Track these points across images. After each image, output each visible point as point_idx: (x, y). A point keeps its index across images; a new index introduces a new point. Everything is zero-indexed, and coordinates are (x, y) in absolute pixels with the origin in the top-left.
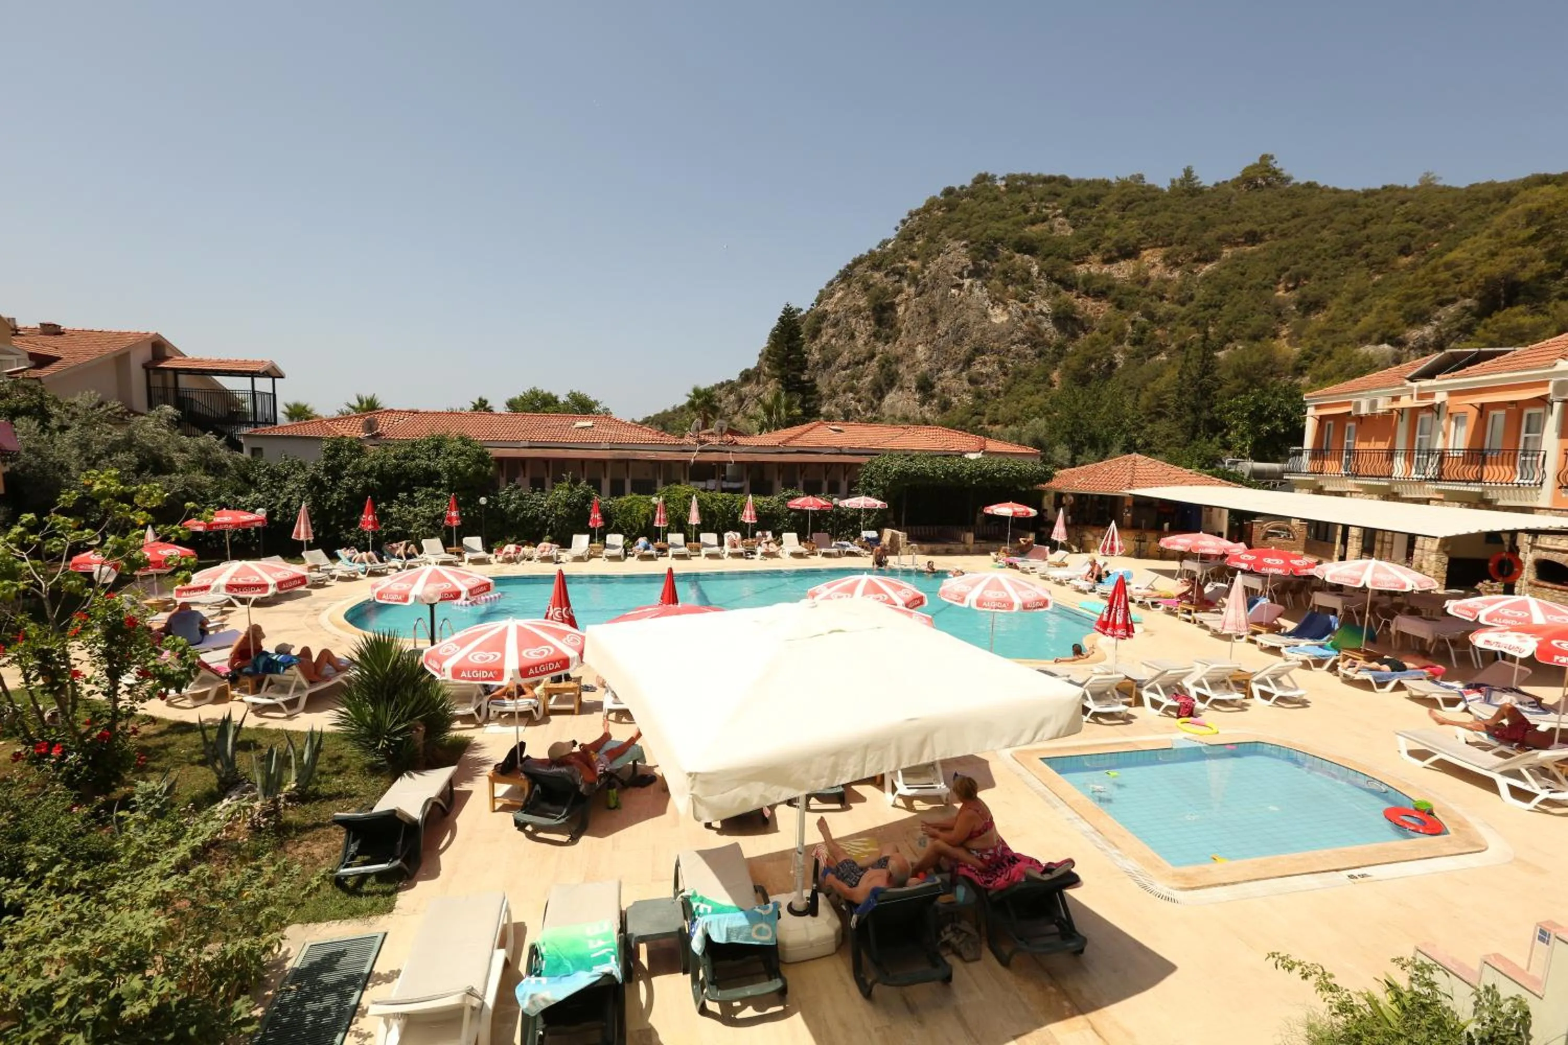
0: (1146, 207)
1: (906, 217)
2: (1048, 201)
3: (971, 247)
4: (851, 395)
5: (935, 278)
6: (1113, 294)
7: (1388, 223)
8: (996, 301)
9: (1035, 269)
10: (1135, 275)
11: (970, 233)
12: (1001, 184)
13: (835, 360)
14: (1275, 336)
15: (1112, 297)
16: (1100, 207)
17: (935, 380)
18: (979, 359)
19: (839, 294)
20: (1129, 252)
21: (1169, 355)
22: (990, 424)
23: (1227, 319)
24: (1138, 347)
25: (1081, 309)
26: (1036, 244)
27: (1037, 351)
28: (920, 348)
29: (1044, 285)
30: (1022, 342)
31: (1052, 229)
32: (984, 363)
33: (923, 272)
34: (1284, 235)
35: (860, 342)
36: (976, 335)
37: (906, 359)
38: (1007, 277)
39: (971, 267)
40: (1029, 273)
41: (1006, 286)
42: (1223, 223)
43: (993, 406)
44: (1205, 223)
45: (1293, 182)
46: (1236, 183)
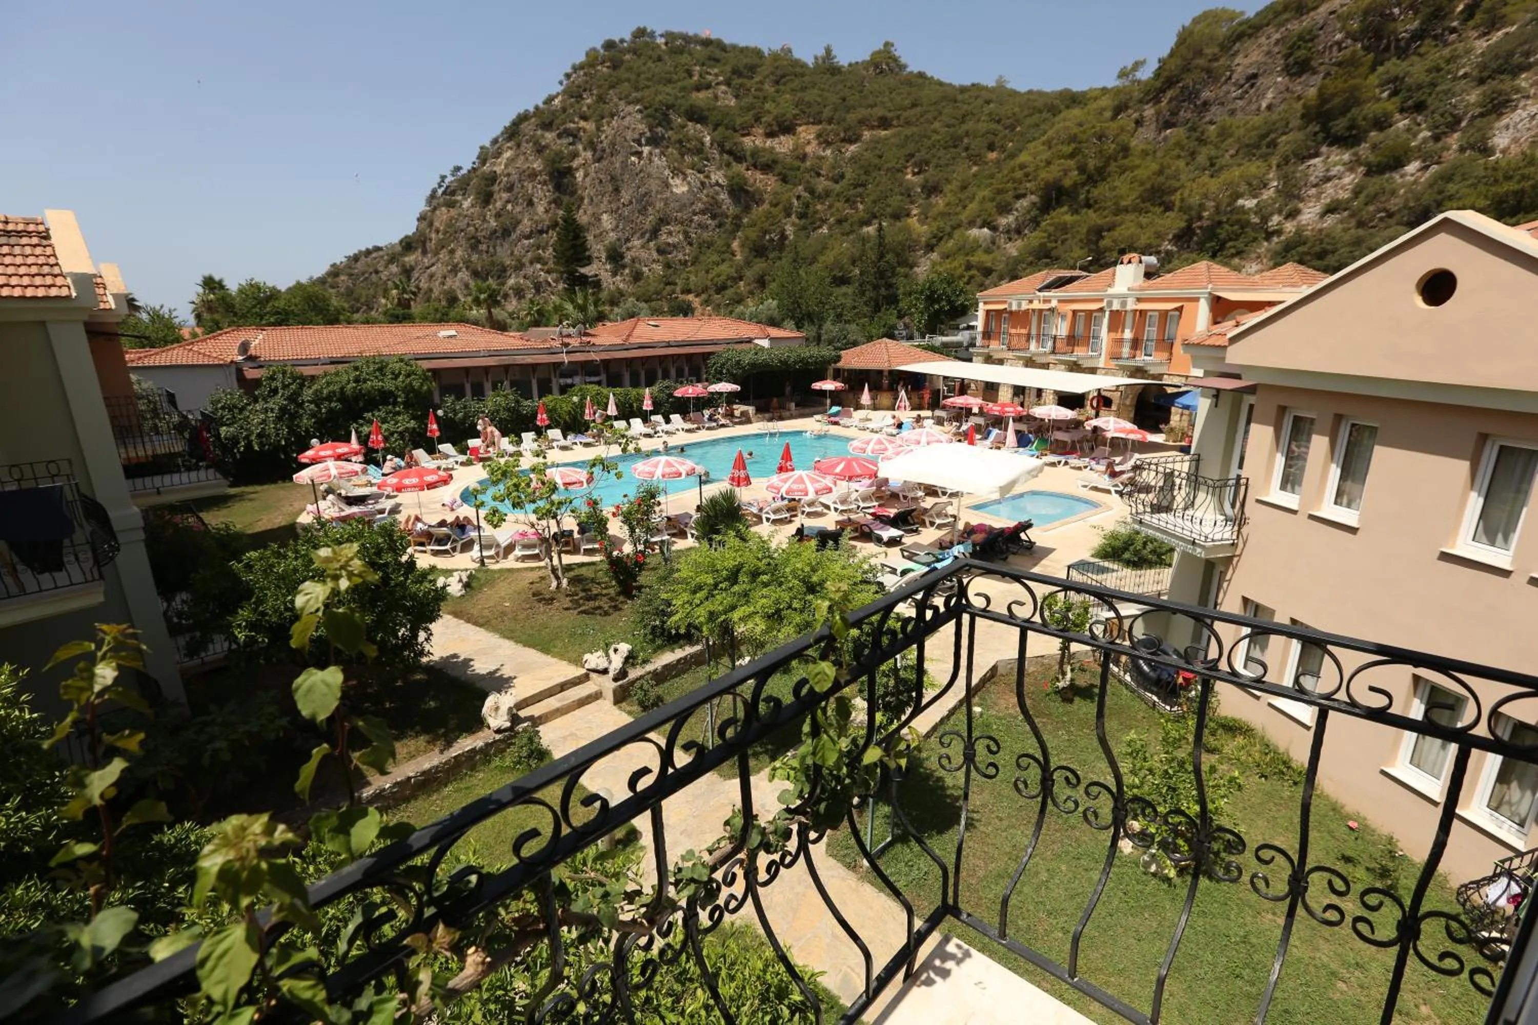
0: (796, 83)
1: (569, 70)
2: (709, 67)
3: (645, 112)
4: (539, 266)
5: (613, 144)
6: (779, 168)
7: (979, 120)
8: (677, 172)
9: (708, 139)
10: (795, 150)
11: (643, 98)
12: (661, 41)
13: (515, 228)
14: (908, 215)
15: (776, 172)
16: (757, 79)
17: (624, 249)
18: (664, 229)
19: (508, 154)
20: (787, 129)
21: (830, 229)
22: (683, 292)
23: (872, 198)
24: (803, 221)
25: (752, 181)
26: (706, 113)
27: (716, 221)
28: (605, 217)
29: (717, 156)
30: (703, 212)
31: (716, 98)
32: (670, 233)
33: (599, 137)
34: (908, 123)
35: (540, 209)
36: (660, 205)
37: (592, 228)
38: (682, 146)
39: (648, 134)
40: (703, 144)
41: (682, 155)
42: (861, 106)
43: (684, 275)
44: (844, 104)
45: (909, 70)
46: (866, 65)
